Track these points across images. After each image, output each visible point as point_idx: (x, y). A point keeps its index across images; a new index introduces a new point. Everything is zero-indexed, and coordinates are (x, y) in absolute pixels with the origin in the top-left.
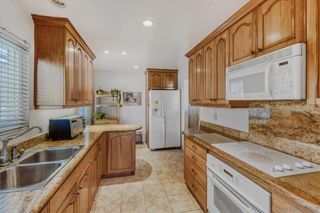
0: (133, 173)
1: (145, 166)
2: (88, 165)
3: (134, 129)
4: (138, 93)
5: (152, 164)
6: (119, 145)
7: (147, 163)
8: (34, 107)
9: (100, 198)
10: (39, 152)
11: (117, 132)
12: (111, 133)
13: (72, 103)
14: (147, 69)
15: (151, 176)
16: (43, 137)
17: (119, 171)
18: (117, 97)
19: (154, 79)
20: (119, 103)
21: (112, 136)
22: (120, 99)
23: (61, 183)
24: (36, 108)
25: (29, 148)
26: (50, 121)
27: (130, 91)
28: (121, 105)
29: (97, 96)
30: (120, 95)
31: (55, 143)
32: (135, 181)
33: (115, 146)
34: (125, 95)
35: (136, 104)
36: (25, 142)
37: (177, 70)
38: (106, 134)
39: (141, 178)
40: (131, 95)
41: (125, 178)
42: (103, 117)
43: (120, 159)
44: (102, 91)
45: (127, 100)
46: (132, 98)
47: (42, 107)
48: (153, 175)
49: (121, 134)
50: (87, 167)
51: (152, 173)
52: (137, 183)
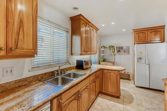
0: (118, 97)
1: (128, 96)
2: (88, 84)
3: (119, 70)
4: (127, 47)
5: (134, 96)
6: (109, 77)
7: (131, 94)
8: (71, 54)
9: (97, 103)
10: (70, 73)
11: (108, 70)
12: (104, 70)
13: (84, 53)
14: (133, 30)
15: (132, 104)
16: (75, 67)
17: (109, 93)
18: (112, 49)
19: (139, 36)
20: (114, 53)
21: (105, 71)
22: (114, 51)
23: (68, 88)
24: (72, 55)
25: (69, 70)
26: (77, 60)
27: (121, 46)
28: (115, 55)
29: (102, 49)
30: (114, 49)
31: (78, 70)
32: (119, 103)
33: (107, 78)
34: (118, 48)
35: (125, 54)
36: (68, 68)
37: (165, 26)
38: (101, 70)
39: (123, 103)
40: (122, 48)
41: (113, 98)
42: (104, 61)
43: (110, 86)
44: (104, 47)
45: (119, 51)
46: (122, 50)
47: (74, 55)
48: (134, 104)
49: (110, 71)
50: (87, 85)
51: (133, 103)
52: (120, 104)
